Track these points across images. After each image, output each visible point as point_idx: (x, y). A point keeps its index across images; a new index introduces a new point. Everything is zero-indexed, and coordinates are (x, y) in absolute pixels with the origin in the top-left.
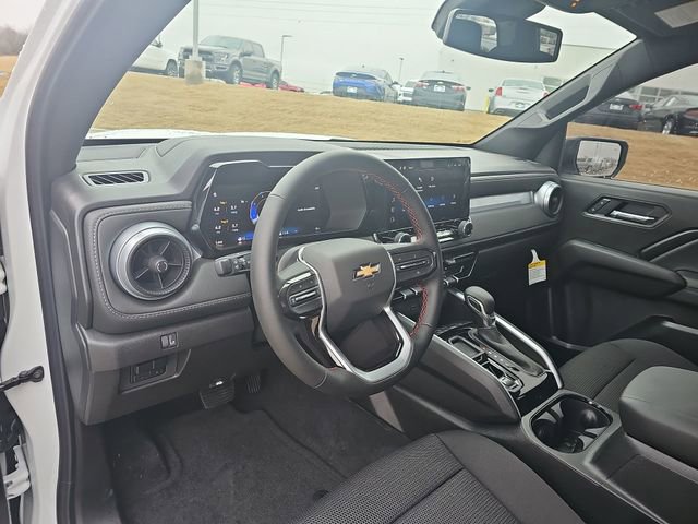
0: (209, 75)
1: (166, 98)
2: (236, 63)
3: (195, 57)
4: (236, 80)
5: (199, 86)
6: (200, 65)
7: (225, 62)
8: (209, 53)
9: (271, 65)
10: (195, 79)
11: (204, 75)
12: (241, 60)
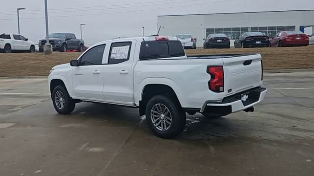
0: (54, 50)
1: (37, 61)
2: (64, 43)
3: (48, 43)
4: (65, 50)
5: (50, 55)
6: (50, 46)
7: (60, 44)
8: (53, 41)
9: (79, 41)
10: (48, 52)
11: (52, 50)
12: (66, 42)
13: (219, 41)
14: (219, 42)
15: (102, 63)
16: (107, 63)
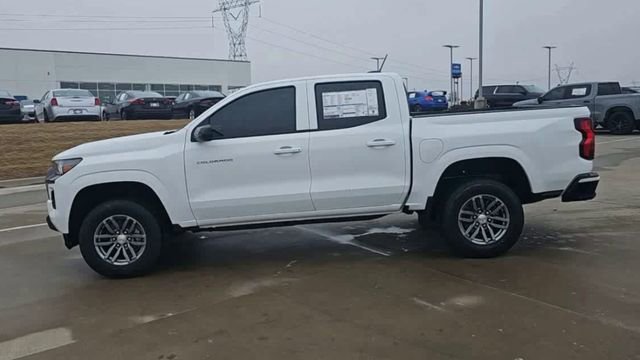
13: (155, 105)
14: (155, 108)
15: (298, 129)
16: (316, 127)
